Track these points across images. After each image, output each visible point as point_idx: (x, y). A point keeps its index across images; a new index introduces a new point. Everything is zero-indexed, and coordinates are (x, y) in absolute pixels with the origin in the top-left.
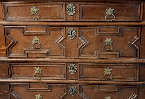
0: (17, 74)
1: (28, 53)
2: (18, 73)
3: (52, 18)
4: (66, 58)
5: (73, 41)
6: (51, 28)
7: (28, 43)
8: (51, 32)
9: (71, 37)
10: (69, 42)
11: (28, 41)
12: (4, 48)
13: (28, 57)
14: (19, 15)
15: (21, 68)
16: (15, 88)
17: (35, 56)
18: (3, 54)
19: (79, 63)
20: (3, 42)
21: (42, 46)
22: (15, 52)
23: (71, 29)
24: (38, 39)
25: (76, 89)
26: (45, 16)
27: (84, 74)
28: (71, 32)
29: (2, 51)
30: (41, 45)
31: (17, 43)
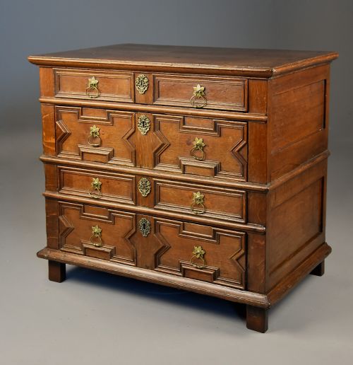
0: (68, 186)
1: (83, 153)
2: (70, 184)
3: (116, 96)
4: (135, 166)
5: (146, 137)
6: (115, 113)
7: (84, 136)
8: (116, 120)
9: (142, 131)
10: (140, 139)
11: (85, 133)
12: (53, 141)
13: (83, 160)
14: (73, 89)
15: (74, 176)
16: (65, 210)
17: (93, 158)
18: (51, 151)
19: (154, 177)
20: (53, 130)
21: (103, 143)
22: (68, 148)
23: (143, 116)
24: (98, 129)
25: (150, 225)
26: (108, 93)
27: (161, 198)
28: (143, 122)
29: (51, 146)
30: (101, 141)
31: (70, 134)
